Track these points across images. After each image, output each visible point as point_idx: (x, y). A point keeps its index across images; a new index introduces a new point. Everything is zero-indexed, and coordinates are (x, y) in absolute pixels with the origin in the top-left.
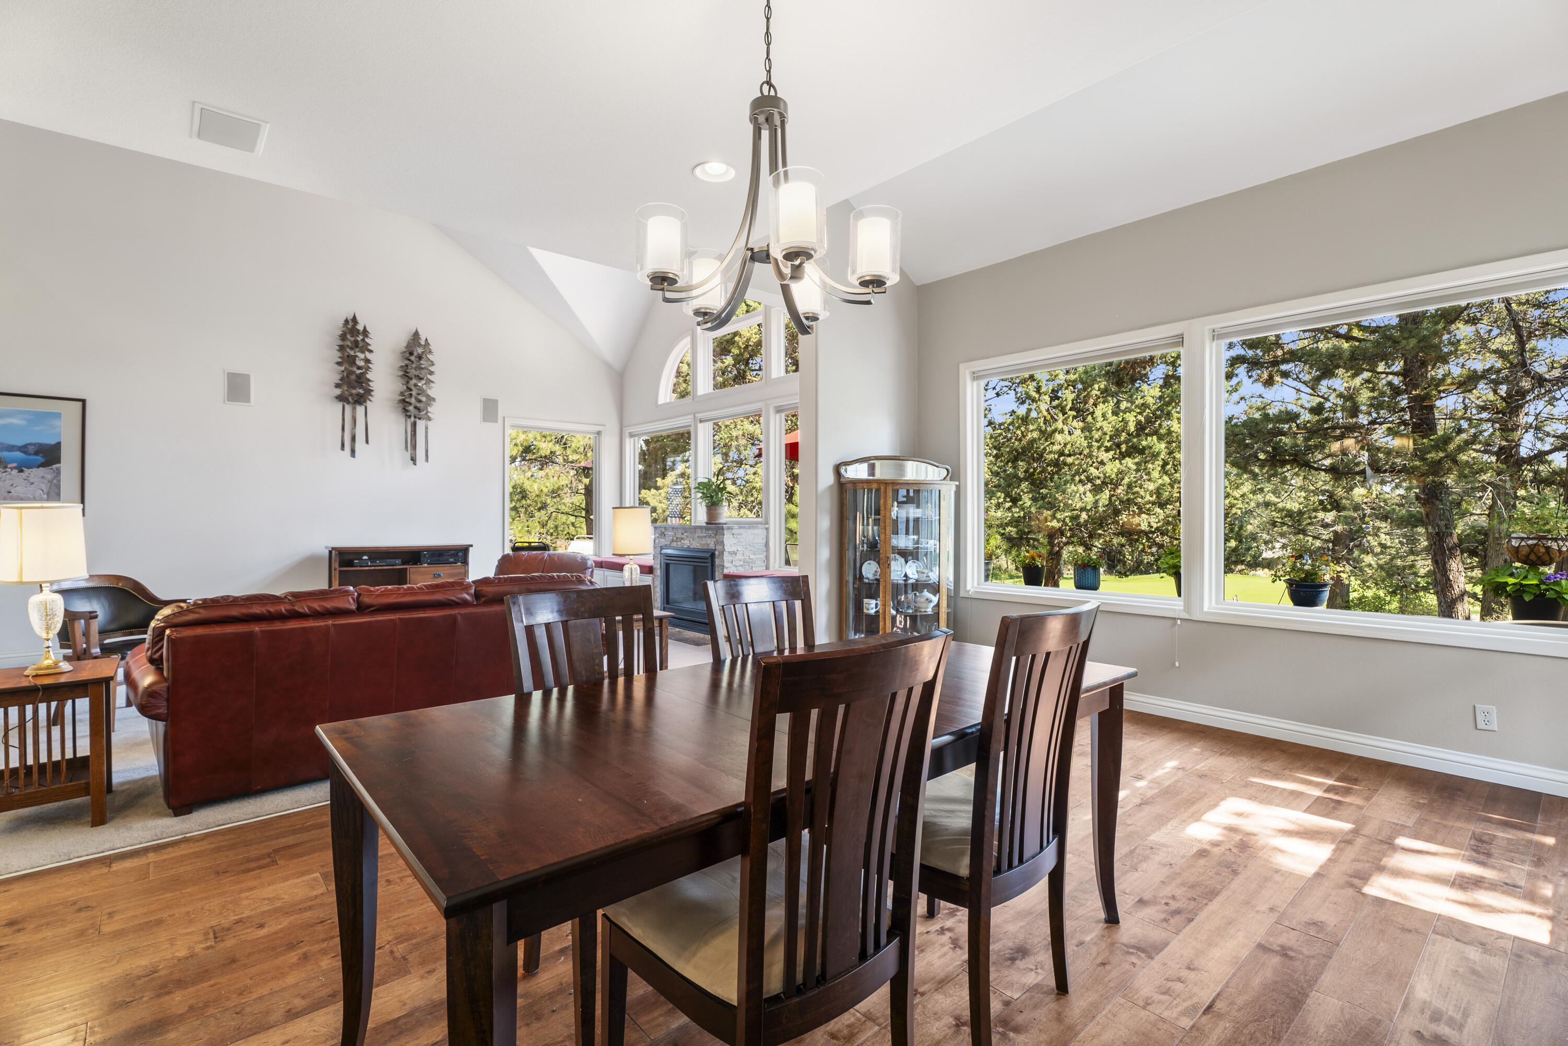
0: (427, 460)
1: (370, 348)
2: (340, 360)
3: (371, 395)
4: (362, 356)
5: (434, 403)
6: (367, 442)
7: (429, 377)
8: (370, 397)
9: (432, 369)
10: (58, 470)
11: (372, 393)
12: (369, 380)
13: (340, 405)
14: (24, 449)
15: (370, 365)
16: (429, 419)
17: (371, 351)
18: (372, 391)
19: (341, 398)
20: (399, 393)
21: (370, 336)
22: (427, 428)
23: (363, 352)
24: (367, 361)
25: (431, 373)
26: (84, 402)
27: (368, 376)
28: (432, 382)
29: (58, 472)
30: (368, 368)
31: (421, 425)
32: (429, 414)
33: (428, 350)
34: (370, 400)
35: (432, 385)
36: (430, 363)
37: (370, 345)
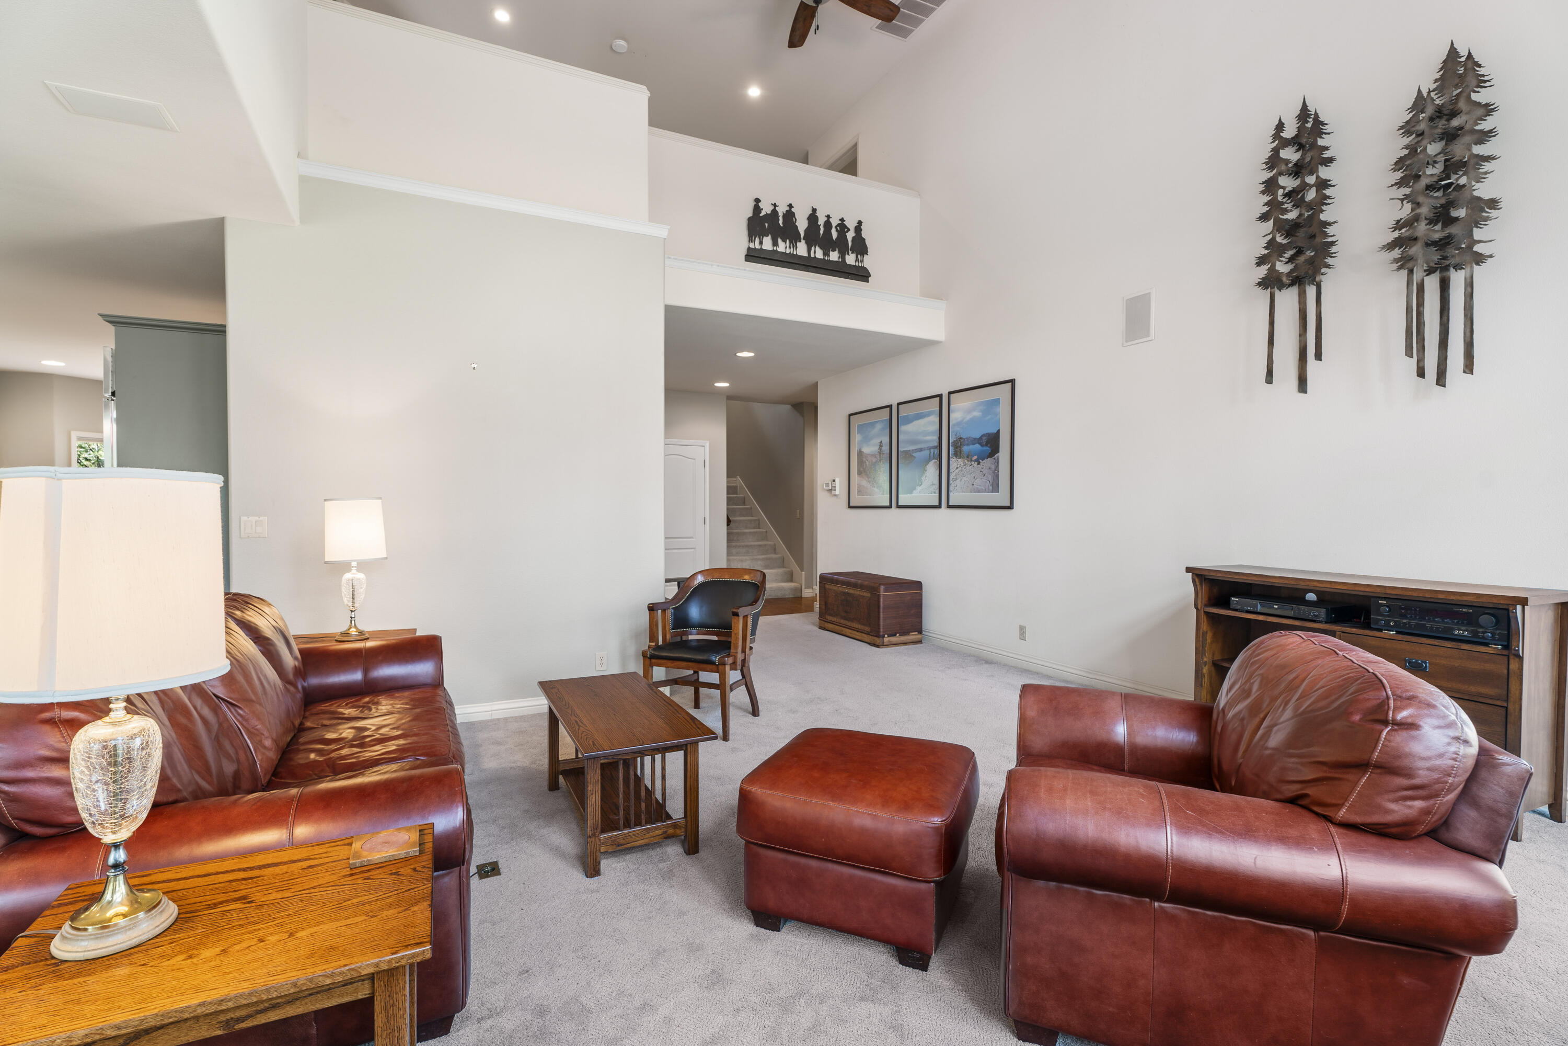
0: (1469, 367)
1: (1327, 154)
2: (1266, 209)
3: (1330, 255)
4: (1311, 180)
5: (1494, 213)
6: (1318, 356)
7: (1478, 150)
8: (1329, 261)
9: (1485, 124)
11: (1335, 249)
12: (1327, 224)
13: (1266, 296)
14: (979, 441)
15: (1327, 192)
16: (1479, 259)
17: (1329, 161)
18: (1332, 244)
19: (1267, 283)
20: (1392, 223)
21: (1327, 129)
22: (1470, 284)
23: (1313, 172)
24: (1323, 184)
25: (1485, 136)
26: (1011, 381)
27: (1323, 217)
28: (1488, 159)
29: (996, 461)
30: (1323, 200)
31: (1457, 279)
32: (1477, 248)
33: (1474, 82)
34: (1328, 266)
35: (1488, 166)
36: (1481, 112)
37: (1327, 148)
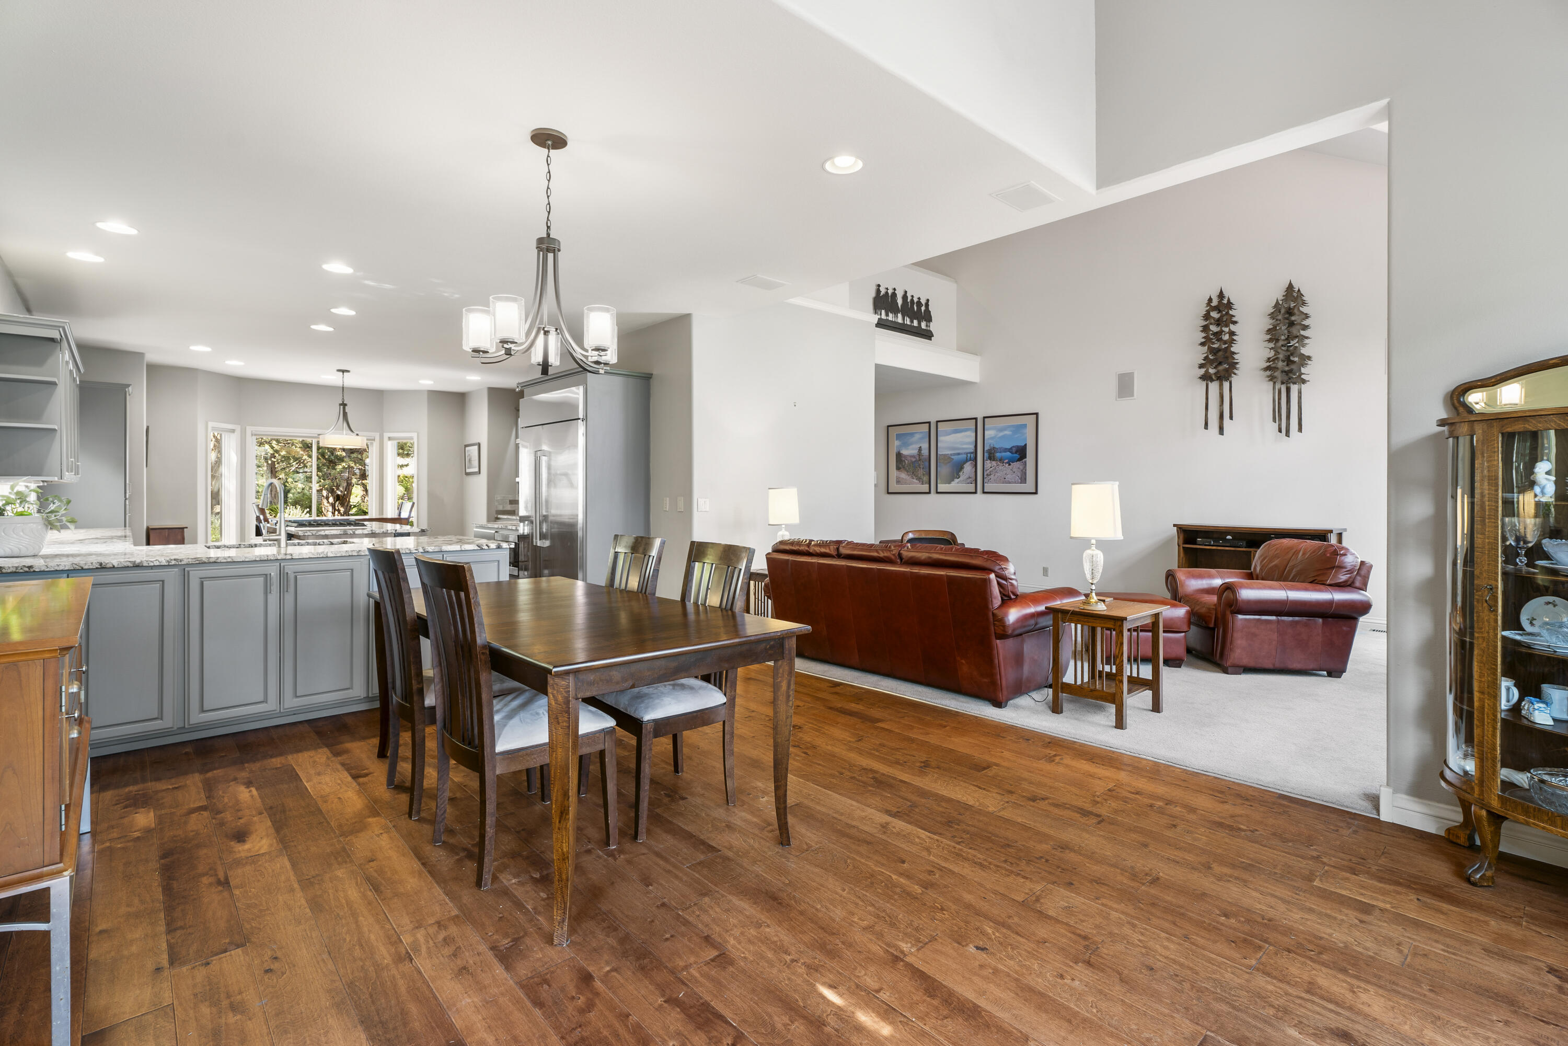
0: (1300, 430)
1: (1234, 319)
2: (1203, 340)
3: (1236, 368)
4: (1226, 330)
5: (1309, 362)
6: (1231, 418)
7: (1302, 333)
8: (1235, 371)
9: (1306, 323)
10: (1025, 462)
11: (1238, 366)
12: (1234, 353)
13: (1204, 385)
14: (1010, 450)
15: (1234, 337)
16: (1304, 382)
17: (1235, 323)
18: (1237, 363)
19: (1206, 378)
20: (1266, 359)
21: (1234, 307)
22: (1300, 392)
23: (1227, 326)
24: (1232, 333)
25: (1306, 327)
26: (1036, 414)
27: (1232, 349)
28: (1307, 338)
29: (1025, 463)
30: (1232, 341)
31: (1294, 388)
32: (1303, 376)
33: (1301, 303)
34: (1235, 374)
35: (1306, 341)
36: (1304, 316)
37: (1234, 316)
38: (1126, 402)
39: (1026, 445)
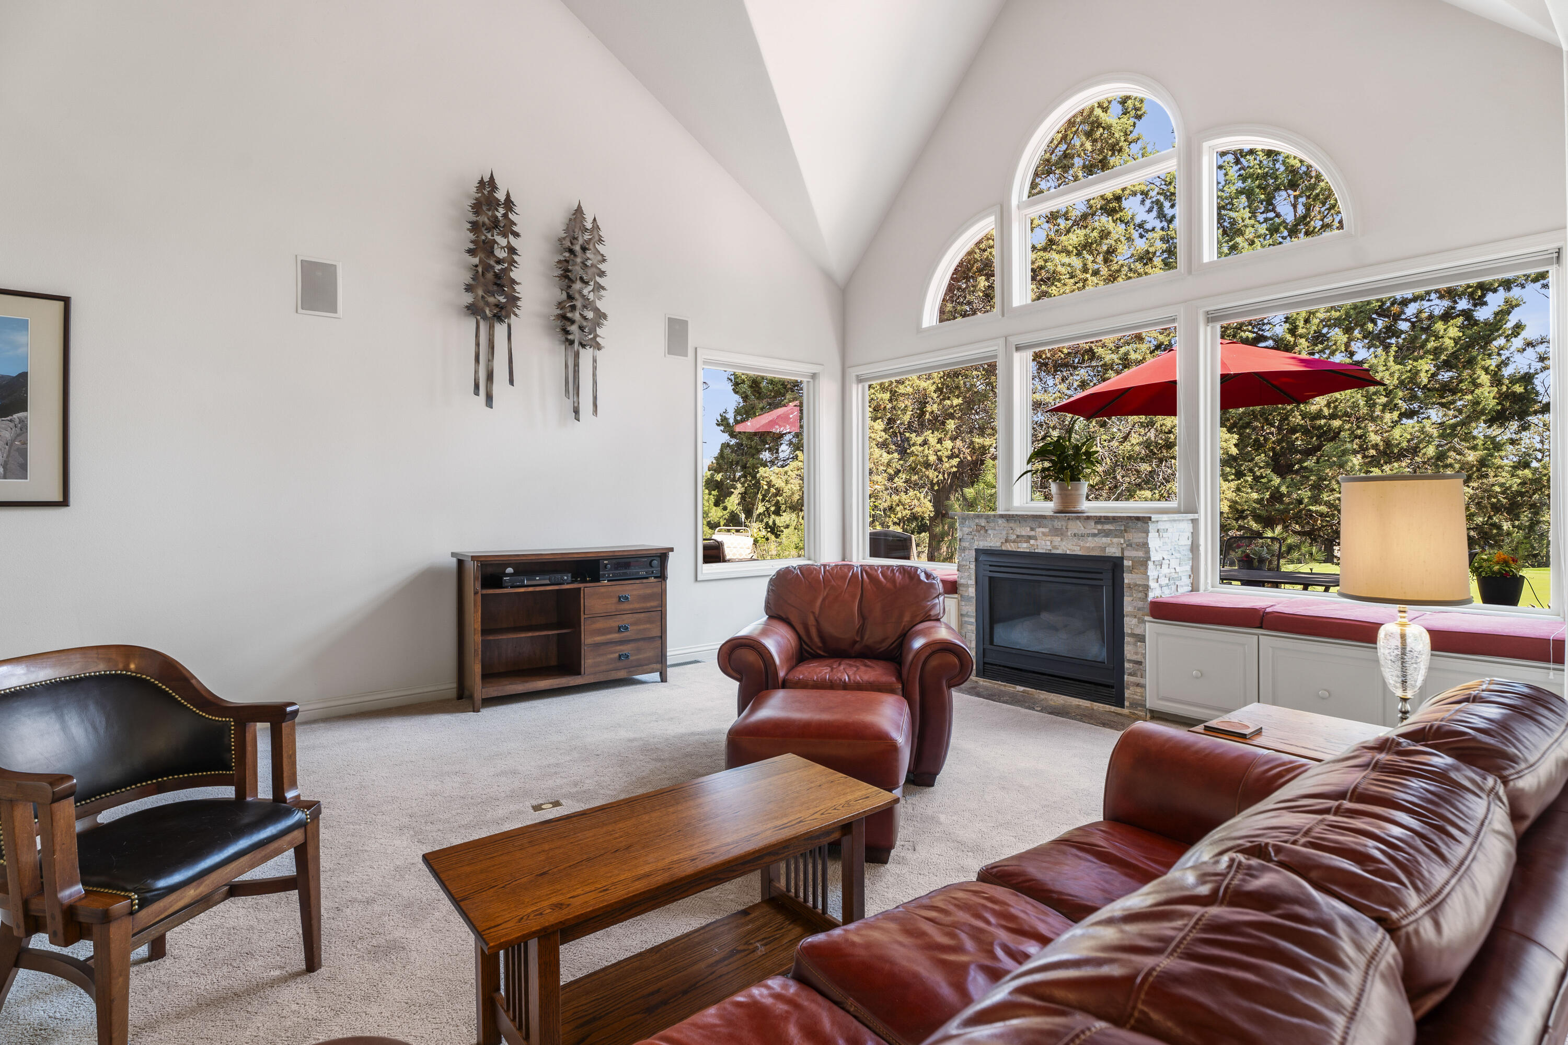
0: (595, 413)
1: (515, 229)
2: (472, 246)
3: (517, 307)
4: (503, 242)
5: (605, 322)
6: (511, 382)
7: (598, 279)
8: (516, 310)
9: (602, 267)
10: (23, 423)
11: (519, 303)
12: (514, 282)
13: (470, 323)
15: (515, 257)
16: (598, 347)
17: (516, 235)
18: (518, 299)
19: (473, 310)
20: (557, 303)
21: (516, 209)
22: (595, 361)
23: (505, 236)
24: (512, 250)
25: (602, 274)
26: (66, 301)
27: (512, 275)
28: (603, 288)
29: (23, 427)
30: (512, 263)
31: (586, 355)
32: (598, 339)
33: (597, 238)
34: (516, 315)
35: (603, 292)
36: (600, 258)
37: (515, 224)
38: (316, 320)
39: (24, 376)
